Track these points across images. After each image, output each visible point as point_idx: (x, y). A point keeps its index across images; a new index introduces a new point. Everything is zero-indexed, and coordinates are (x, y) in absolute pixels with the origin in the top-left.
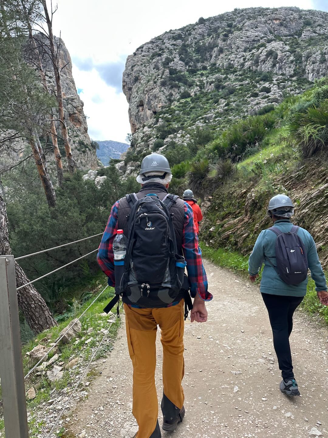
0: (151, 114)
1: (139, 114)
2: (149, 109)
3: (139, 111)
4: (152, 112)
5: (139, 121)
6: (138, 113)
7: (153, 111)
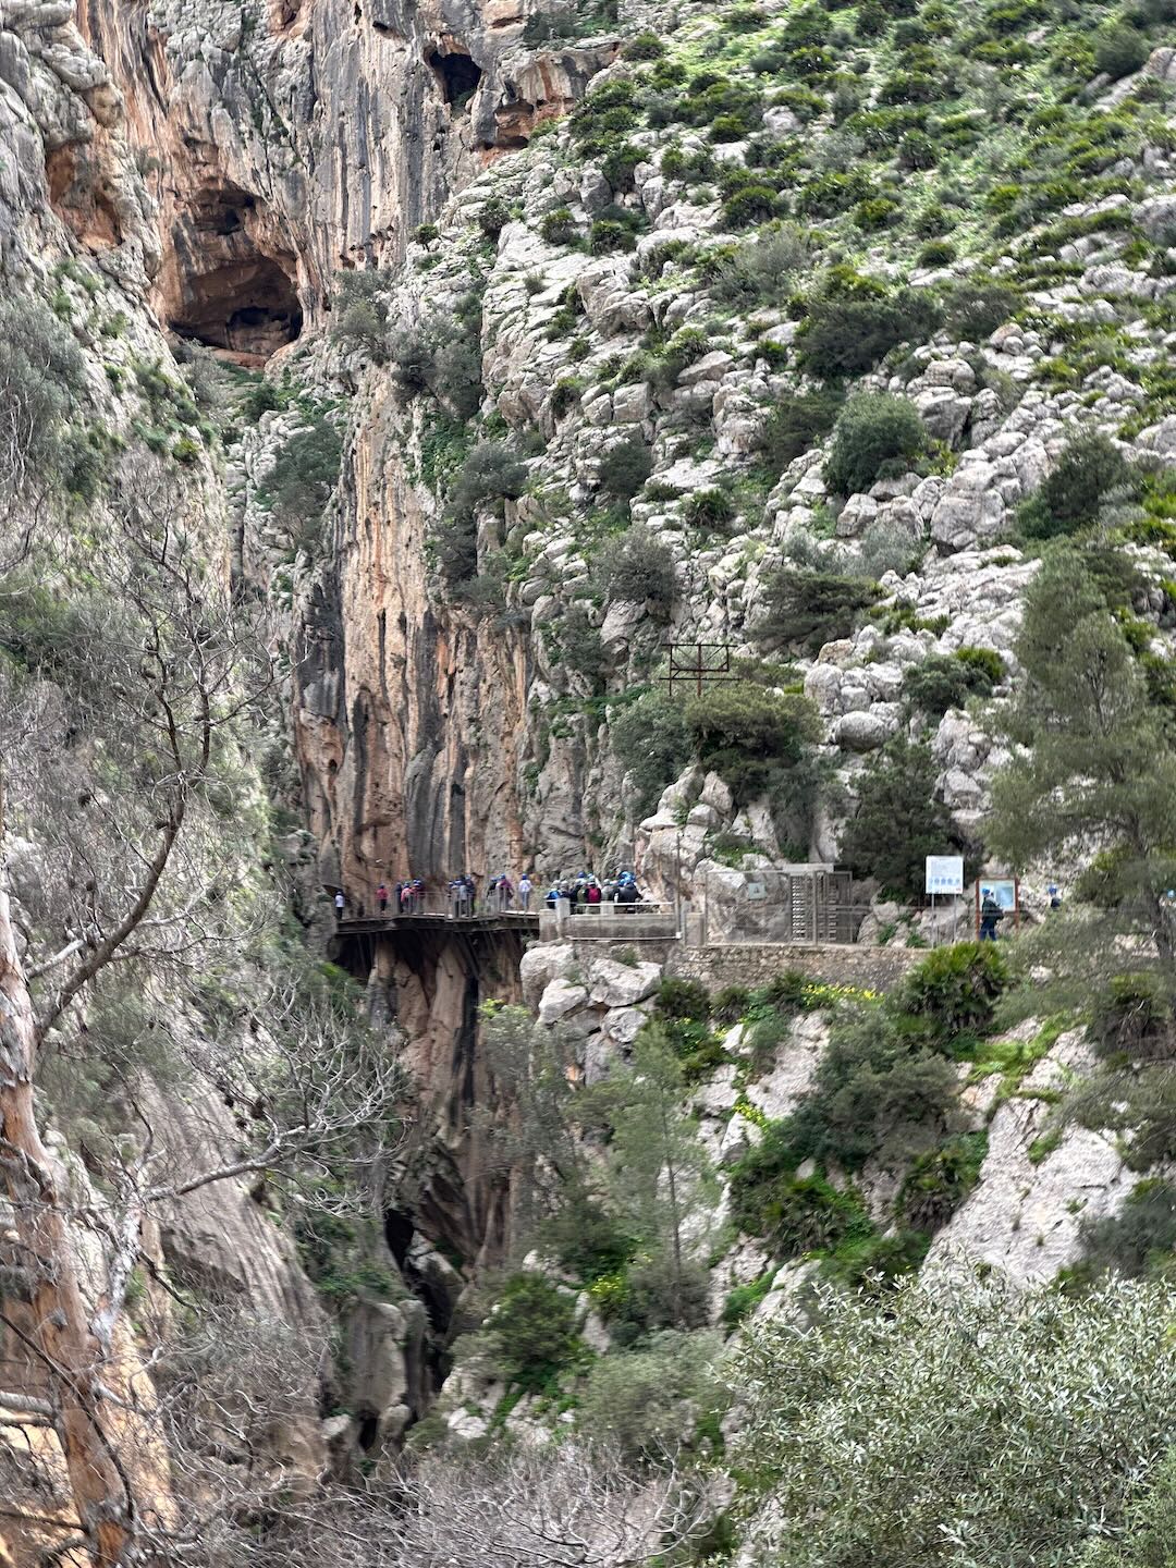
0: (411, 71)
1: (261, 50)
2: (380, 27)
3: (248, 25)
4: (413, 54)
5: (258, 118)
6: (241, 41)
7: (432, 56)
